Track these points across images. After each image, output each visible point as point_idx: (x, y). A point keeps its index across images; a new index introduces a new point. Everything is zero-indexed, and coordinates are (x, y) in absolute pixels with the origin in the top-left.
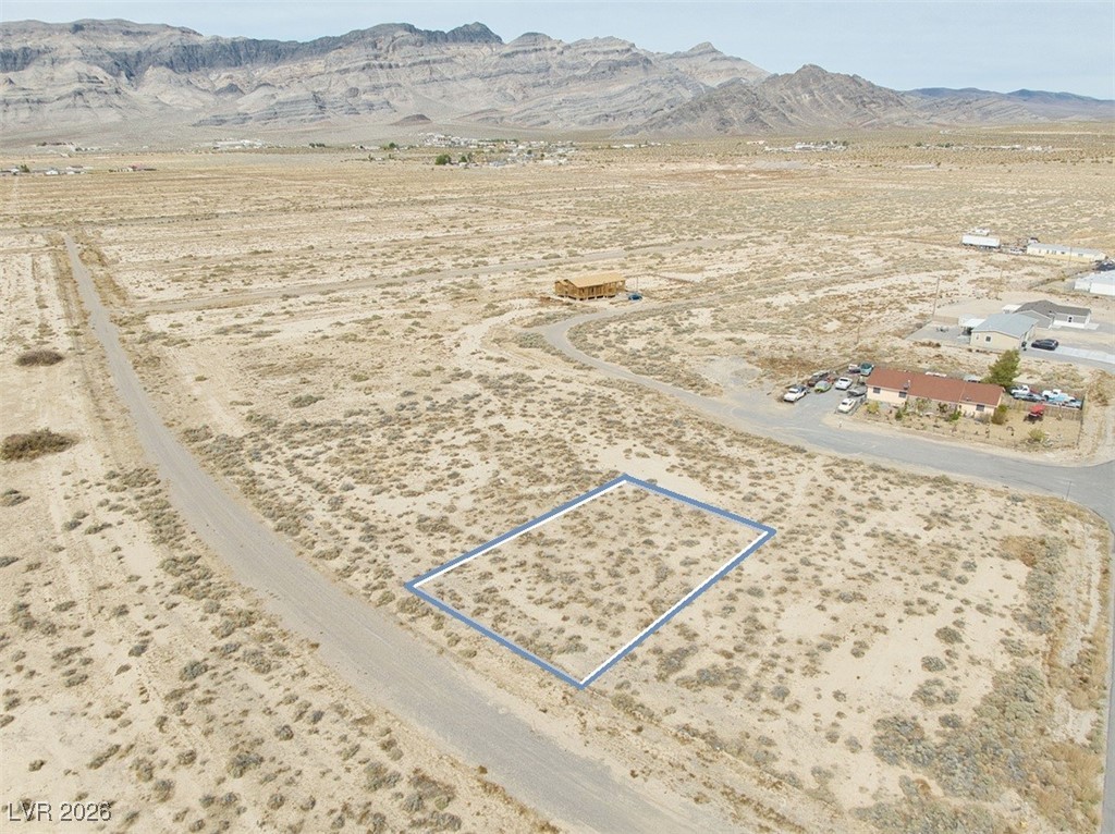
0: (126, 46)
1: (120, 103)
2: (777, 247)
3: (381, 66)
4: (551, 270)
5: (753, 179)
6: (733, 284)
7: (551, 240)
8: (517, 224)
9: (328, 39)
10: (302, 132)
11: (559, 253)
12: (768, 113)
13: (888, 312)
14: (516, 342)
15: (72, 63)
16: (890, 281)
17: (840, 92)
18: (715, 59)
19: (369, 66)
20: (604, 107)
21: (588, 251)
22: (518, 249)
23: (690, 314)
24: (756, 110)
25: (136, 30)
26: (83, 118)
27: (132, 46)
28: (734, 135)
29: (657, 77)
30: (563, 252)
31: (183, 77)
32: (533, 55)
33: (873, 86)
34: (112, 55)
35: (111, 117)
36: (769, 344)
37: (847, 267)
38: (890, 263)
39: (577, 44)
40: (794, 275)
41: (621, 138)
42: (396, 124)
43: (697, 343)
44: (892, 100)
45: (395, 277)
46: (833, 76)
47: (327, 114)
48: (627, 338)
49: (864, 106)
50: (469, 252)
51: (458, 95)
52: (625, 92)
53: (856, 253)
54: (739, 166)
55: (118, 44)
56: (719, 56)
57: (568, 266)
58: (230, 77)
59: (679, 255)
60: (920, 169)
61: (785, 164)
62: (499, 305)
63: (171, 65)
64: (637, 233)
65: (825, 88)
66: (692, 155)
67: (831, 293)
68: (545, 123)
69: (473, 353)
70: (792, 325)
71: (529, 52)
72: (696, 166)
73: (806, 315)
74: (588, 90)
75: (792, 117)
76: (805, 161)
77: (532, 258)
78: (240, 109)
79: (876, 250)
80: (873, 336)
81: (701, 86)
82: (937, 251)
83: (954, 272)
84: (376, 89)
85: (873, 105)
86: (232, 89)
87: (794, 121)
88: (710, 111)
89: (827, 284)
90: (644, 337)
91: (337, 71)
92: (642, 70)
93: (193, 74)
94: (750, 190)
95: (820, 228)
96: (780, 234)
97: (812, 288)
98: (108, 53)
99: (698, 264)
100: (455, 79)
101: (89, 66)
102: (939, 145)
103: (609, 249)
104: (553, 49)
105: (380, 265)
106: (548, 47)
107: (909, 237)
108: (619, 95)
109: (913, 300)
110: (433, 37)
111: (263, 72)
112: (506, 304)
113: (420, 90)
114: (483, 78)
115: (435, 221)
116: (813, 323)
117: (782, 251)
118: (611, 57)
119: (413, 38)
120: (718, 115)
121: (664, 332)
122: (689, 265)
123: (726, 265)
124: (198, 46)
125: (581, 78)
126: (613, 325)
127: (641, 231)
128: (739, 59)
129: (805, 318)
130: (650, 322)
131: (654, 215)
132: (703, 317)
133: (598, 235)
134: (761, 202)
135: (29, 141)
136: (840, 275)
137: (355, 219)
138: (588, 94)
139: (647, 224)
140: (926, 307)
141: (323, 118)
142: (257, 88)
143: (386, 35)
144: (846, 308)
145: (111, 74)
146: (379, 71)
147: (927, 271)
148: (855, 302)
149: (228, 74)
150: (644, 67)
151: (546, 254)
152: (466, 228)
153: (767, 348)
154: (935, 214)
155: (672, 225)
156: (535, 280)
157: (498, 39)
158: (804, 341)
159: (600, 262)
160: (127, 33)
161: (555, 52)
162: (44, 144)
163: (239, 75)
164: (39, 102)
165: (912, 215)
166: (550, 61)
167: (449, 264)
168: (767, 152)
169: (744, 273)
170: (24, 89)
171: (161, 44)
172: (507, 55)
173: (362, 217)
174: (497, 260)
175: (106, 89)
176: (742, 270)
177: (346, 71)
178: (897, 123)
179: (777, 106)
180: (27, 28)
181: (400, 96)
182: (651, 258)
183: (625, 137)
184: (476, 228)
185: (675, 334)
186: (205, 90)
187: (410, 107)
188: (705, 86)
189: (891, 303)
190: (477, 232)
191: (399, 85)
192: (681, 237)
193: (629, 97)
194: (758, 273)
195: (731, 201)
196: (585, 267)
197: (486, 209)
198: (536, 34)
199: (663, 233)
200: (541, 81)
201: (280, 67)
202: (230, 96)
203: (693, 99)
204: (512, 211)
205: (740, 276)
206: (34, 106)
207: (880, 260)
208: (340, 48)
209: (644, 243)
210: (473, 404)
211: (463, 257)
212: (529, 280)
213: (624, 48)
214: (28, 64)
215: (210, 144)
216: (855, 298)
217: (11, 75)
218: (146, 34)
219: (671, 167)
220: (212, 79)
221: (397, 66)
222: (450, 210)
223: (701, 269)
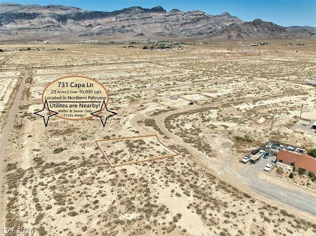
0: (62, 13)
1: (60, 30)
2: (243, 83)
3: (131, 19)
4: (166, 90)
5: (237, 56)
6: (226, 98)
7: (169, 78)
8: (160, 71)
9: (117, 11)
10: (109, 38)
11: (170, 83)
12: (243, 34)
13: (282, 114)
14: (145, 123)
15: (47, 18)
16: (283, 99)
17: (266, 28)
18: (228, 17)
19: (128, 19)
20: (195, 31)
21: (180, 82)
22: (158, 81)
23: (209, 112)
24: (240, 33)
25: (64, 8)
26: (50, 33)
27: (63, 13)
28: (233, 40)
29: (211, 22)
30: (171, 83)
31: (76, 22)
32: (175, 16)
33: (277, 25)
34: (58, 15)
35: (57, 33)
36: (237, 128)
37: (267, 92)
38: (282, 91)
39: (188, 13)
40: (248, 95)
41: (199, 41)
42: (135, 36)
43: (210, 127)
44: (282, 30)
45: (115, 91)
46: (264, 23)
47: (116, 33)
48: (185, 123)
49: (273, 32)
50: (142, 82)
51: (153, 28)
52: (201, 27)
53: (270, 86)
54: (233, 51)
55: (59, 12)
56: (230, 16)
57: (172, 89)
58: (90, 22)
59: (209, 85)
60: (291, 53)
61: (247, 51)
62: (145, 105)
63: (73, 19)
64: (197, 76)
65: (262, 26)
66: (219, 47)
67: (262, 104)
68: (177, 36)
69: (128, 128)
70: (247, 119)
71: (174, 15)
72: (220, 51)
73: (252, 114)
74: (190, 26)
75: (251, 35)
76: (254, 49)
77: (161, 85)
78: (92, 31)
79: (277, 85)
80: (277, 127)
81: (224, 25)
82: (298, 86)
83: (306, 96)
84: (129, 26)
85: (276, 31)
86: (90, 25)
87: (251, 36)
88: (226, 32)
89: (260, 100)
90: (191, 122)
91: (119, 21)
92: (207, 20)
93: (80, 21)
94: (236, 60)
95: (258, 76)
96: (244, 77)
97: (255, 101)
98: (57, 15)
99: (215, 89)
100: (152, 23)
101: (51, 19)
102: (297, 45)
103: (187, 82)
104: (181, 14)
105: (112, 87)
106: (179, 13)
107: (288, 80)
108: (199, 28)
109: (291, 109)
110: (146, 10)
111: (99, 21)
112: (147, 104)
113: (142, 26)
114: (160, 23)
115: (135, 69)
116: (254, 118)
117: (244, 85)
118: (198, 16)
119: (140, 11)
120: (228, 34)
121: (199, 120)
122: (212, 90)
123: (225, 90)
124: (81, 13)
125: (189, 23)
126: (181, 116)
127: (198, 75)
128: (236, 17)
129: (251, 116)
130: (194, 116)
131: (204, 69)
132: (214, 114)
133: (184, 76)
134: (239, 65)
135: (35, 40)
136: (264, 96)
137: (112, 68)
138: (190, 28)
139: (201, 72)
140: (296, 113)
141: (115, 34)
142: (97, 25)
143: (133, 10)
144: (267, 112)
145: (58, 21)
146: (131, 20)
147: (296, 95)
148: (270, 109)
149: (89, 21)
150: (207, 19)
151: (166, 84)
152: (144, 72)
153: (236, 131)
154: (297, 70)
155: (209, 73)
156: (160, 94)
157: (165, 11)
158: (250, 128)
159: (183, 87)
160: (62, 9)
161: (181, 15)
162: (39, 41)
163: (92, 22)
164: (38, 29)
165: (289, 71)
166: (180, 18)
167: (134, 87)
168: (242, 46)
169: (230, 94)
170: (34, 25)
171: (71, 12)
172: (168, 16)
173: (114, 68)
174: (150, 85)
175: (56, 25)
176: (230, 93)
177: (122, 20)
178: (283, 37)
179: (246, 31)
180: (34, 7)
181: (136, 28)
182: (200, 86)
183: (200, 41)
184: (147, 73)
185: (203, 122)
186: (83, 26)
187: (139, 31)
188: (225, 26)
189: (284, 110)
190: (147, 74)
191: (136, 25)
192: (211, 78)
193: (202, 28)
194: (236, 94)
195: (229, 64)
196: (177, 89)
197: (152, 65)
198: (176, 9)
199: (206, 76)
200: (177, 23)
201: (104, 19)
202: (90, 28)
203: (221, 29)
204: (160, 66)
205: (229, 96)
206: (37, 30)
207: (279, 89)
208: (120, 14)
209: (199, 80)
210: (119, 156)
211: (139, 84)
212: (158, 94)
213: (202, 14)
214: (35, 18)
215: (83, 42)
216: (270, 107)
217: (30, 21)
218: (68, 9)
219: (212, 51)
220: (85, 23)
221: (136, 19)
222: (141, 65)
223: (216, 92)
